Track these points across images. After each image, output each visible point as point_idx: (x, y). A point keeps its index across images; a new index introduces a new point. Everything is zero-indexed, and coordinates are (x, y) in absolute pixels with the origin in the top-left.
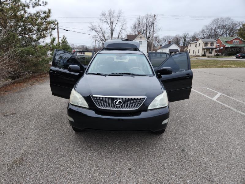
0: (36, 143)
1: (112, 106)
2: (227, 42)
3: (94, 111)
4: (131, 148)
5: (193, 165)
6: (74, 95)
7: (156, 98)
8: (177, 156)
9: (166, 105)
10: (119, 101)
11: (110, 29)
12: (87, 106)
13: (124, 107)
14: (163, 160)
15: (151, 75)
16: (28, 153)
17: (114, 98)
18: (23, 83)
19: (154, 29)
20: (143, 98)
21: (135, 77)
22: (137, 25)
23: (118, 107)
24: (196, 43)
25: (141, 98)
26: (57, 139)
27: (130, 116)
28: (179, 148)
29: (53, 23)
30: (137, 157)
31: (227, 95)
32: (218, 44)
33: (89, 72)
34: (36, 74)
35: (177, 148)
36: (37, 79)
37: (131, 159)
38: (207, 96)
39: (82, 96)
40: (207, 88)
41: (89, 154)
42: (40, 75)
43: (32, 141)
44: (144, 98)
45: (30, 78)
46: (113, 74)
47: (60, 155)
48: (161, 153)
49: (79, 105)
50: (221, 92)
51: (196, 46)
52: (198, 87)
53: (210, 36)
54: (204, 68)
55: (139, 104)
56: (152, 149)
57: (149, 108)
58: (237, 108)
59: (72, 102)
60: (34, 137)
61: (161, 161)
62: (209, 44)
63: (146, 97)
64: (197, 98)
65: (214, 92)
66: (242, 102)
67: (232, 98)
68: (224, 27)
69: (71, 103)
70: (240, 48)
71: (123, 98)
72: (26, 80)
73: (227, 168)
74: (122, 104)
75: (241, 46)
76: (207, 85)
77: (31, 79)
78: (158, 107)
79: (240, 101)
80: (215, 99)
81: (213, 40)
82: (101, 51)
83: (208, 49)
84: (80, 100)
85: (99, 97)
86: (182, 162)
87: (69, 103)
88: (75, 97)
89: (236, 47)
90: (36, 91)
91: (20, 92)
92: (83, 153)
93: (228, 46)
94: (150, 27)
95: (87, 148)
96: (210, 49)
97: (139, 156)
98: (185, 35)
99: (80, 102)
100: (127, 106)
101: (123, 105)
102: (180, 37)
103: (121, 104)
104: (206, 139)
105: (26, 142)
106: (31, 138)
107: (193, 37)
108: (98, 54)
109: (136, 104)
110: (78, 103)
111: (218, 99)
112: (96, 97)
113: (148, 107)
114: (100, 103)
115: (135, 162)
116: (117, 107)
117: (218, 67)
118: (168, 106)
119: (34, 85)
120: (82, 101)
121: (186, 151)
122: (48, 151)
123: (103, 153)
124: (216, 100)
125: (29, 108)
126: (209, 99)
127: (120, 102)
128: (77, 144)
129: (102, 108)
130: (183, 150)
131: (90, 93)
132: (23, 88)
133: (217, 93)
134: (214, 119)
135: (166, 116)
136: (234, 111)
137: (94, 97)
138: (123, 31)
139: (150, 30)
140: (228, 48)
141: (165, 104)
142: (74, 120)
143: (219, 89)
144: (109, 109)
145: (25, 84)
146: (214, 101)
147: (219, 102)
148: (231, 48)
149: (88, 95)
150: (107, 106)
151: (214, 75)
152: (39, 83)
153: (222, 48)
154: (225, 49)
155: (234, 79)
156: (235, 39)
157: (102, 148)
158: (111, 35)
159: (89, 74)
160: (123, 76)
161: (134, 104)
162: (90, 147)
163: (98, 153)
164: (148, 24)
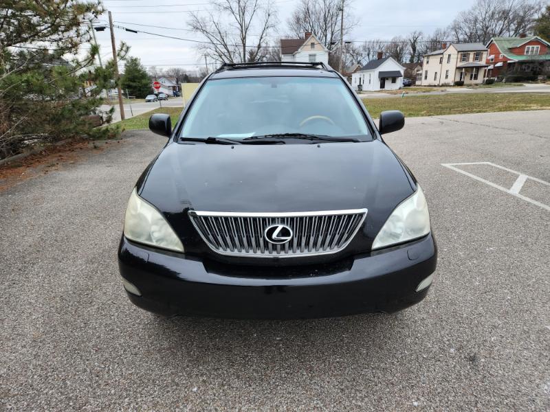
0: (37, 356)
1: (258, 245)
2: (511, 50)
3: (201, 264)
4: (318, 359)
6: (136, 210)
7: (396, 212)
8: (459, 379)
9: (425, 232)
10: (280, 227)
11: (239, 26)
12: (179, 247)
13: (299, 244)
14: (422, 399)
15: (364, 136)
17: (264, 219)
18: (21, 168)
19: (344, 24)
20: (356, 215)
21: (321, 145)
22: (302, 16)
23: (279, 247)
24: (442, 54)
25: (350, 216)
26: (99, 337)
27: (317, 275)
28: (458, 350)
29: (93, 10)
30: (342, 390)
31: (543, 179)
32: (492, 56)
33: (185, 134)
34: (59, 144)
35: (452, 350)
36: (60, 156)
37: (323, 401)
38: (495, 186)
40: (489, 163)
41: (195, 389)
42: (71, 144)
43: (24, 347)
44: (361, 215)
45: (44, 153)
46: (256, 138)
47: (105, 396)
48: (410, 371)
49: (154, 243)
50: (525, 172)
51: (441, 62)
52: (464, 161)
53: (471, 38)
54: (466, 113)
55: (346, 236)
56: (380, 360)
57: (376, 244)
59: (133, 233)
60: (30, 331)
61: (416, 404)
62: (472, 56)
63: (365, 210)
65: (508, 172)
68: (505, 14)
69: (130, 237)
70: (542, 63)
71: (292, 219)
72: (34, 159)
74: (292, 239)
75: (543, 58)
76: (486, 155)
77: (45, 156)
78: (401, 240)
80: (516, 189)
81: (479, 46)
82: (216, 73)
83: (469, 69)
84: (154, 228)
85: (216, 218)
86: (479, 405)
87: (123, 235)
88: (140, 217)
89: (532, 62)
91: (13, 193)
92: (177, 385)
93: (514, 59)
94: (334, 19)
95: (188, 366)
96: (472, 68)
97: (347, 387)
98: (414, 37)
99: (156, 235)
100: (307, 244)
101: (296, 240)
102: (403, 42)
103: (289, 238)
106: (24, 335)
108: (208, 82)
109: (337, 237)
110: (150, 235)
111: (522, 192)
112: (206, 218)
113: (372, 240)
114: (219, 238)
116: (274, 248)
117: (500, 110)
118: (430, 236)
119: (53, 172)
120: (160, 231)
121: (483, 360)
122: (68, 383)
123: (236, 383)
124: (520, 193)
126: (500, 191)
127: (284, 232)
128: (159, 351)
129: (228, 252)
130: (473, 359)
131: (183, 202)
132: (21, 180)
133: (517, 176)
134: (531, 251)
135: (426, 267)
137: (200, 217)
138: (270, 30)
139: (334, 25)
140: (514, 63)
141: (421, 229)
142: (141, 292)
143: (518, 164)
144: (251, 254)
145: (29, 171)
146: (514, 197)
147: (528, 199)
148: (521, 63)
149: (181, 210)
150: (242, 245)
151: (497, 130)
152: (65, 167)
153: (499, 64)
154: (506, 68)
155: (547, 138)
156: (530, 43)
157: (232, 364)
158: (243, 41)
159: (184, 139)
160: (284, 143)
161: (329, 238)
162: (197, 361)
163: (223, 385)
164: (329, 12)
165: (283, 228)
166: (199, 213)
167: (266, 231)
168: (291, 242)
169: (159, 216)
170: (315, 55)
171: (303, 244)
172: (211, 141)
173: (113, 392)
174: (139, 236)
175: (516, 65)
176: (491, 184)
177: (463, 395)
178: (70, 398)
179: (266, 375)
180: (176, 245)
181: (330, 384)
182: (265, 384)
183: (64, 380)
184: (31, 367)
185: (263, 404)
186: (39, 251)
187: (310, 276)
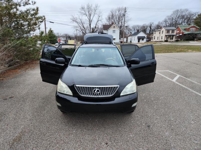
0: (31, 123)
1: (91, 94)
2: (185, 29)
3: (77, 98)
4: (107, 125)
5: (156, 139)
6: (60, 84)
7: (127, 86)
8: (144, 131)
9: (135, 92)
10: (97, 89)
11: (89, 20)
12: (72, 94)
13: (102, 94)
14: (133, 135)
15: (122, 65)
16: (25, 132)
17: (93, 87)
18: (17, 70)
19: (125, 20)
21: (109, 68)
22: (111, 17)
23: (96, 95)
24: (160, 31)
25: (115, 87)
26: (48, 119)
27: (106, 102)
28: (145, 124)
29: (41, 18)
30: (113, 133)
31: (185, 77)
32: (178, 32)
33: (72, 63)
35: (144, 124)
36: (29, 66)
37: (107, 135)
38: (168, 78)
39: (67, 85)
40: (169, 71)
41: (74, 131)
42: (32, 61)
43: (28, 121)
44: (117, 87)
45: (24, 65)
46: (92, 65)
49: (65, 93)
50: (179, 74)
51: (160, 33)
52: (161, 70)
53: (171, 25)
54: (166, 52)
55: (113, 92)
56: (124, 126)
57: (122, 94)
58: (192, 88)
60: (29, 117)
61: (131, 136)
62: (171, 31)
63: (119, 86)
64: (160, 80)
65: (174, 74)
66: (196, 83)
67: (188, 79)
68: (183, 17)
69: (59, 91)
70: (196, 34)
71: (100, 87)
72: (20, 67)
73: (183, 141)
75: (196, 32)
76: (169, 68)
78: (128, 93)
79: (195, 82)
80: (174, 80)
81: (174, 28)
82: (81, 45)
83: (170, 36)
84: (65, 89)
85: (81, 87)
86: (148, 137)
87: (57, 91)
88: (62, 86)
89: (193, 34)
90: (29, 77)
91: (16, 77)
92: (70, 130)
93: (186, 33)
94: (122, 18)
95: (72, 126)
96: (171, 35)
97: (114, 132)
98: (150, 24)
99: (66, 91)
100: (104, 94)
101: (101, 93)
102: (147, 26)
103: (99, 92)
104: (167, 116)
105: (23, 123)
106: (27, 118)
107: (157, 25)
108: (79, 48)
109: (111, 92)
110: (64, 91)
111: (177, 81)
112: (79, 87)
113: (120, 93)
114: (82, 92)
115: (111, 138)
116: (95, 95)
117: (178, 52)
118: (136, 92)
119: (27, 71)
120: (67, 90)
121: (151, 127)
123: (85, 130)
124: (176, 81)
125: (24, 93)
126: (170, 80)
127: (98, 91)
128: (64, 123)
129: (84, 96)
130: (149, 126)
131: (73, 83)
132: (18, 74)
133: (177, 75)
134: (174, 99)
135: (135, 100)
136: (190, 91)
138: (99, 22)
139: (122, 20)
140: (186, 34)
142: (61, 105)
143: (178, 72)
144: (90, 96)
145: (19, 70)
146: (174, 82)
147: (178, 83)
148: (189, 34)
149: (72, 85)
150: (87, 94)
151: (175, 59)
152: (31, 69)
153: (181, 34)
154: (183, 36)
155: (190, 62)
156: (192, 27)
157: (84, 126)
158: (90, 25)
159: (72, 65)
160: (100, 67)
161: (109, 92)
162: (74, 125)
163: (81, 131)
164: (120, 15)
165: (98, 90)
166: (77, 86)
167: (93, 90)
168: (100, 93)
169: (67, 86)
170: (115, 30)
171: (103, 94)
172: (80, 66)
173: (53, 132)
174: (61, 91)
175: (187, 35)
176: (167, 78)
177: (144, 134)
178: (42, 133)
179: (93, 129)
180: (71, 94)
181: (110, 131)
182: (93, 131)
183: (40, 129)
184: (30, 126)
185: (92, 135)
186: (27, 96)
187: (104, 102)
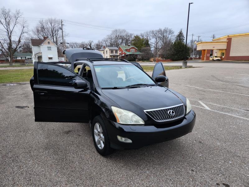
2: (126, 50)
3: (153, 126)
10: (171, 111)
12: (143, 123)
19: (63, 35)
22: (40, 29)
24: (104, 50)
25: (182, 106)
32: (121, 52)
41: (148, 172)
49: (133, 123)
51: (104, 53)
53: (111, 45)
62: (114, 52)
68: (122, 38)
70: (136, 55)
71: (172, 108)
75: (136, 53)
81: (116, 48)
83: (114, 56)
89: (133, 55)
92: (141, 173)
93: (128, 53)
94: (56, 32)
96: (115, 56)
98: (90, 43)
100: (178, 115)
102: (86, 44)
107: (97, 44)
114: (158, 118)
116: (172, 117)
127: (173, 112)
129: (161, 121)
137: (150, 112)
139: (57, 35)
140: (128, 55)
142: (133, 141)
148: (130, 55)
153: (123, 55)
154: (126, 56)
156: (132, 48)
163: (154, 168)
164: (54, 29)
167: (169, 112)
170: (50, 47)
172: (115, 88)
175: (129, 56)
